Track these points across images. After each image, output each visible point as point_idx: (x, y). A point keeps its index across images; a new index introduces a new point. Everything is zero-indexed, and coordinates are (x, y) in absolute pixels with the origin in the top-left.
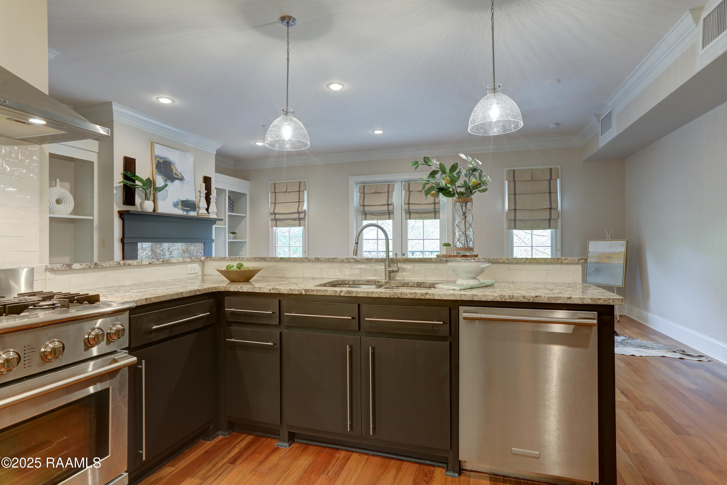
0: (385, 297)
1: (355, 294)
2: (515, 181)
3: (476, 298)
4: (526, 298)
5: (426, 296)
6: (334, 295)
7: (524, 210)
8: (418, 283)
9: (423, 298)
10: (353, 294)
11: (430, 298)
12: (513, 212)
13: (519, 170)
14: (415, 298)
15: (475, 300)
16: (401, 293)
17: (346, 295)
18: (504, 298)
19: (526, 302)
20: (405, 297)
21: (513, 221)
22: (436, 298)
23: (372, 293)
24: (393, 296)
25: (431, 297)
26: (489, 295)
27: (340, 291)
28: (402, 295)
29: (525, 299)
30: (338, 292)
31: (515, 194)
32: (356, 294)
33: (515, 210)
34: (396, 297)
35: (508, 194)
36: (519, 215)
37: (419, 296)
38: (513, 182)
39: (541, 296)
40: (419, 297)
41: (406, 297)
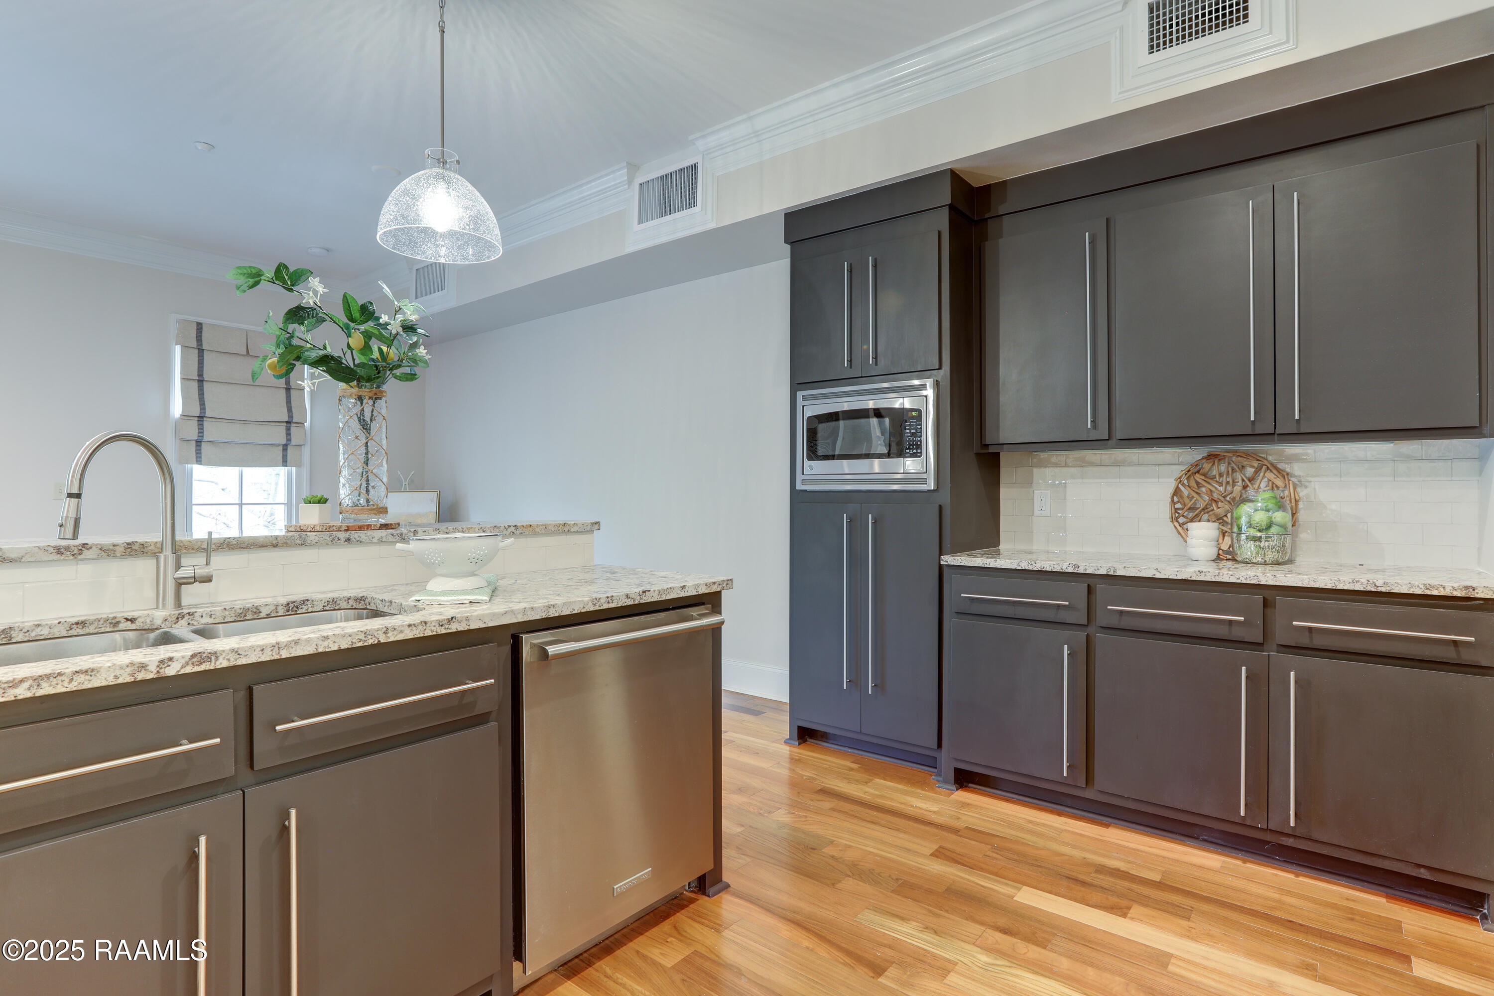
0: (336, 648)
1: (229, 660)
2: (201, 351)
3: (554, 612)
4: (630, 598)
5: (450, 626)
6: (129, 679)
7: (225, 421)
8: (288, 604)
9: (444, 631)
10: (221, 659)
11: (459, 630)
12: (194, 423)
13: (213, 326)
14: (422, 635)
15: (552, 616)
16: (385, 629)
17: (189, 670)
18: (598, 604)
19: (630, 605)
20: (395, 640)
21: (194, 444)
22: (474, 626)
23: (292, 645)
24: (360, 640)
25: (462, 627)
26: (575, 602)
27: (162, 662)
28: (389, 635)
29: (629, 600)
30: (153, 668)
31: (201, 382)
32: (232, 659)
33: (201, 418)
34: (370, 642)
35: (183, 379)
36: (211, 431)
37: (434, 629)
38: (196, 351)
39: (650, 591)
40: (432, 631)
41: (400, 637)
